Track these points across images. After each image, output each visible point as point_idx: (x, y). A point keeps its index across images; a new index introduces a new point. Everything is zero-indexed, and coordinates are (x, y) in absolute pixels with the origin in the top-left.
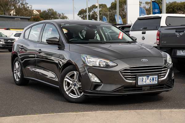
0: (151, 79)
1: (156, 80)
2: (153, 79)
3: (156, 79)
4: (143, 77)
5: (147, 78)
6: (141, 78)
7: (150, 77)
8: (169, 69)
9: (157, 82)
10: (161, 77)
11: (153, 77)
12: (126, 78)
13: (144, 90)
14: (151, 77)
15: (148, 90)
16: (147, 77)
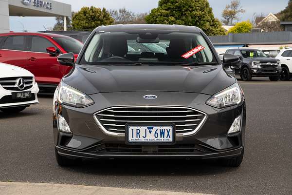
0: (158, 132)
1: (168, 135)
2: (162, 133)
3: (168, 132)
4: (139, 128)
5: (148, 130)
6: (135, 129)
7: (155, 129)
8: (205, 117)
9: (170, 140)
10: (185, 130)
11: (161, 128)
12: (106, 127)
13: (146, 152)
14: (159, 128)
15: (154, 152)
16: (148, 128)
